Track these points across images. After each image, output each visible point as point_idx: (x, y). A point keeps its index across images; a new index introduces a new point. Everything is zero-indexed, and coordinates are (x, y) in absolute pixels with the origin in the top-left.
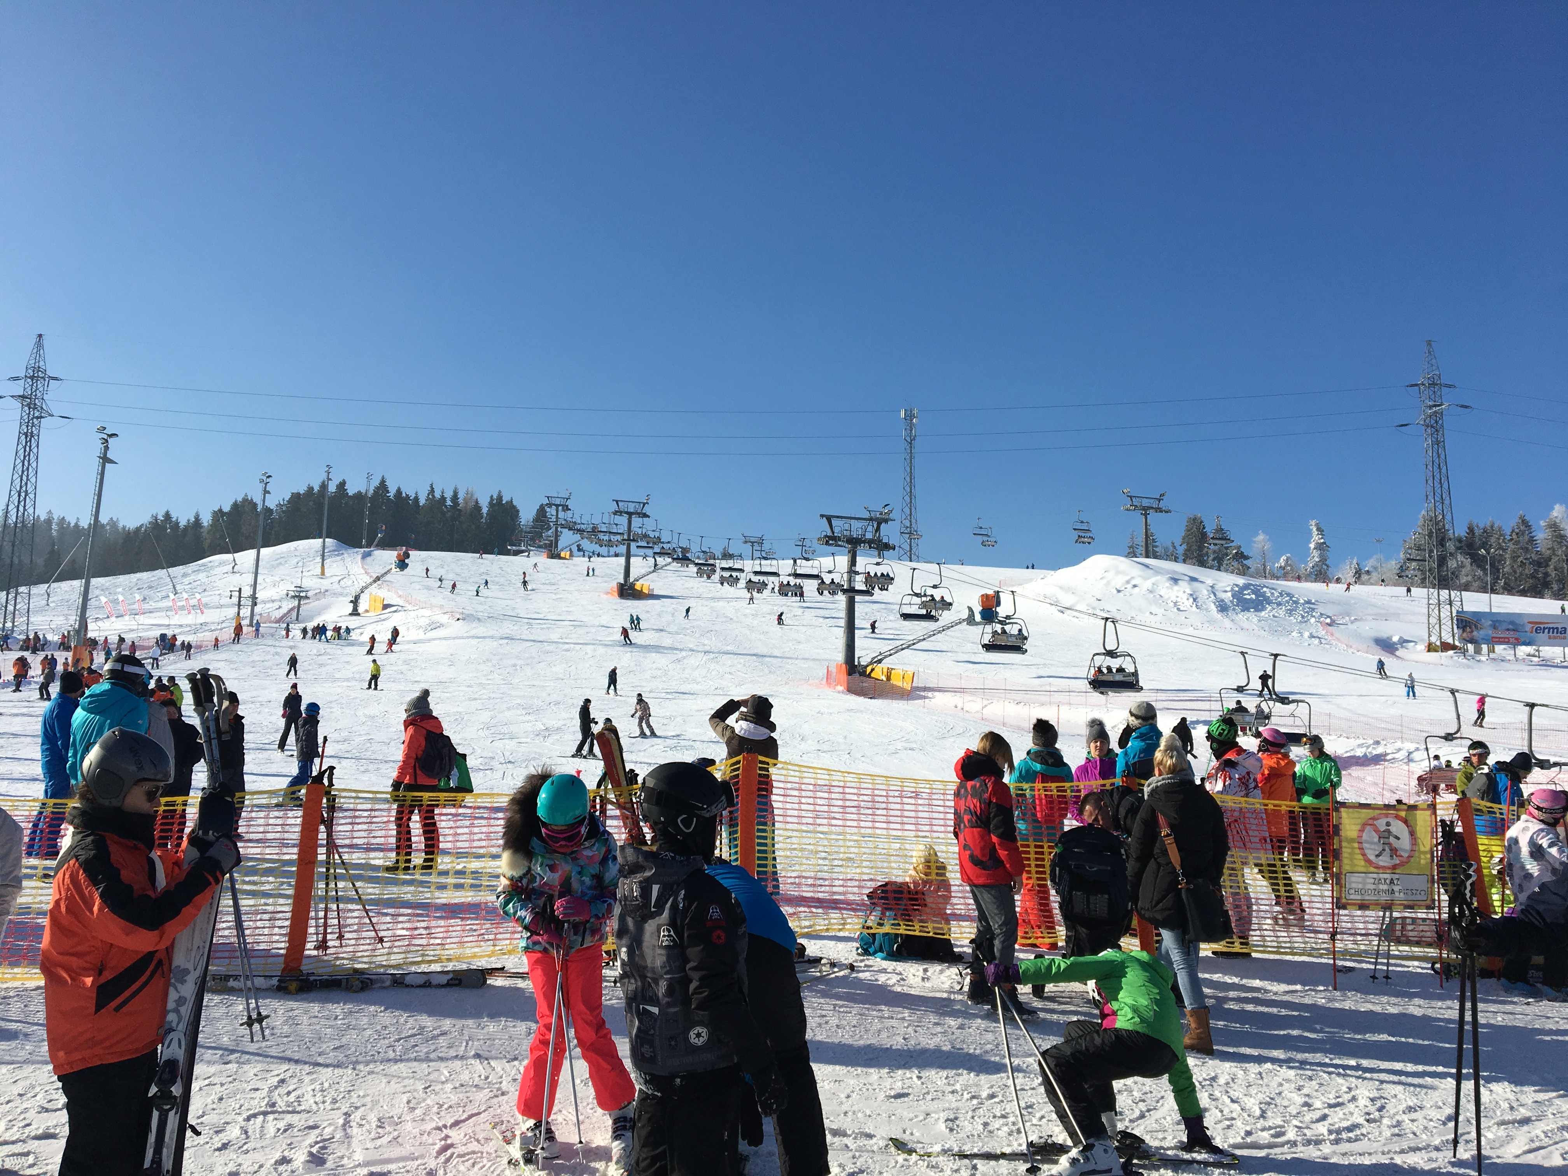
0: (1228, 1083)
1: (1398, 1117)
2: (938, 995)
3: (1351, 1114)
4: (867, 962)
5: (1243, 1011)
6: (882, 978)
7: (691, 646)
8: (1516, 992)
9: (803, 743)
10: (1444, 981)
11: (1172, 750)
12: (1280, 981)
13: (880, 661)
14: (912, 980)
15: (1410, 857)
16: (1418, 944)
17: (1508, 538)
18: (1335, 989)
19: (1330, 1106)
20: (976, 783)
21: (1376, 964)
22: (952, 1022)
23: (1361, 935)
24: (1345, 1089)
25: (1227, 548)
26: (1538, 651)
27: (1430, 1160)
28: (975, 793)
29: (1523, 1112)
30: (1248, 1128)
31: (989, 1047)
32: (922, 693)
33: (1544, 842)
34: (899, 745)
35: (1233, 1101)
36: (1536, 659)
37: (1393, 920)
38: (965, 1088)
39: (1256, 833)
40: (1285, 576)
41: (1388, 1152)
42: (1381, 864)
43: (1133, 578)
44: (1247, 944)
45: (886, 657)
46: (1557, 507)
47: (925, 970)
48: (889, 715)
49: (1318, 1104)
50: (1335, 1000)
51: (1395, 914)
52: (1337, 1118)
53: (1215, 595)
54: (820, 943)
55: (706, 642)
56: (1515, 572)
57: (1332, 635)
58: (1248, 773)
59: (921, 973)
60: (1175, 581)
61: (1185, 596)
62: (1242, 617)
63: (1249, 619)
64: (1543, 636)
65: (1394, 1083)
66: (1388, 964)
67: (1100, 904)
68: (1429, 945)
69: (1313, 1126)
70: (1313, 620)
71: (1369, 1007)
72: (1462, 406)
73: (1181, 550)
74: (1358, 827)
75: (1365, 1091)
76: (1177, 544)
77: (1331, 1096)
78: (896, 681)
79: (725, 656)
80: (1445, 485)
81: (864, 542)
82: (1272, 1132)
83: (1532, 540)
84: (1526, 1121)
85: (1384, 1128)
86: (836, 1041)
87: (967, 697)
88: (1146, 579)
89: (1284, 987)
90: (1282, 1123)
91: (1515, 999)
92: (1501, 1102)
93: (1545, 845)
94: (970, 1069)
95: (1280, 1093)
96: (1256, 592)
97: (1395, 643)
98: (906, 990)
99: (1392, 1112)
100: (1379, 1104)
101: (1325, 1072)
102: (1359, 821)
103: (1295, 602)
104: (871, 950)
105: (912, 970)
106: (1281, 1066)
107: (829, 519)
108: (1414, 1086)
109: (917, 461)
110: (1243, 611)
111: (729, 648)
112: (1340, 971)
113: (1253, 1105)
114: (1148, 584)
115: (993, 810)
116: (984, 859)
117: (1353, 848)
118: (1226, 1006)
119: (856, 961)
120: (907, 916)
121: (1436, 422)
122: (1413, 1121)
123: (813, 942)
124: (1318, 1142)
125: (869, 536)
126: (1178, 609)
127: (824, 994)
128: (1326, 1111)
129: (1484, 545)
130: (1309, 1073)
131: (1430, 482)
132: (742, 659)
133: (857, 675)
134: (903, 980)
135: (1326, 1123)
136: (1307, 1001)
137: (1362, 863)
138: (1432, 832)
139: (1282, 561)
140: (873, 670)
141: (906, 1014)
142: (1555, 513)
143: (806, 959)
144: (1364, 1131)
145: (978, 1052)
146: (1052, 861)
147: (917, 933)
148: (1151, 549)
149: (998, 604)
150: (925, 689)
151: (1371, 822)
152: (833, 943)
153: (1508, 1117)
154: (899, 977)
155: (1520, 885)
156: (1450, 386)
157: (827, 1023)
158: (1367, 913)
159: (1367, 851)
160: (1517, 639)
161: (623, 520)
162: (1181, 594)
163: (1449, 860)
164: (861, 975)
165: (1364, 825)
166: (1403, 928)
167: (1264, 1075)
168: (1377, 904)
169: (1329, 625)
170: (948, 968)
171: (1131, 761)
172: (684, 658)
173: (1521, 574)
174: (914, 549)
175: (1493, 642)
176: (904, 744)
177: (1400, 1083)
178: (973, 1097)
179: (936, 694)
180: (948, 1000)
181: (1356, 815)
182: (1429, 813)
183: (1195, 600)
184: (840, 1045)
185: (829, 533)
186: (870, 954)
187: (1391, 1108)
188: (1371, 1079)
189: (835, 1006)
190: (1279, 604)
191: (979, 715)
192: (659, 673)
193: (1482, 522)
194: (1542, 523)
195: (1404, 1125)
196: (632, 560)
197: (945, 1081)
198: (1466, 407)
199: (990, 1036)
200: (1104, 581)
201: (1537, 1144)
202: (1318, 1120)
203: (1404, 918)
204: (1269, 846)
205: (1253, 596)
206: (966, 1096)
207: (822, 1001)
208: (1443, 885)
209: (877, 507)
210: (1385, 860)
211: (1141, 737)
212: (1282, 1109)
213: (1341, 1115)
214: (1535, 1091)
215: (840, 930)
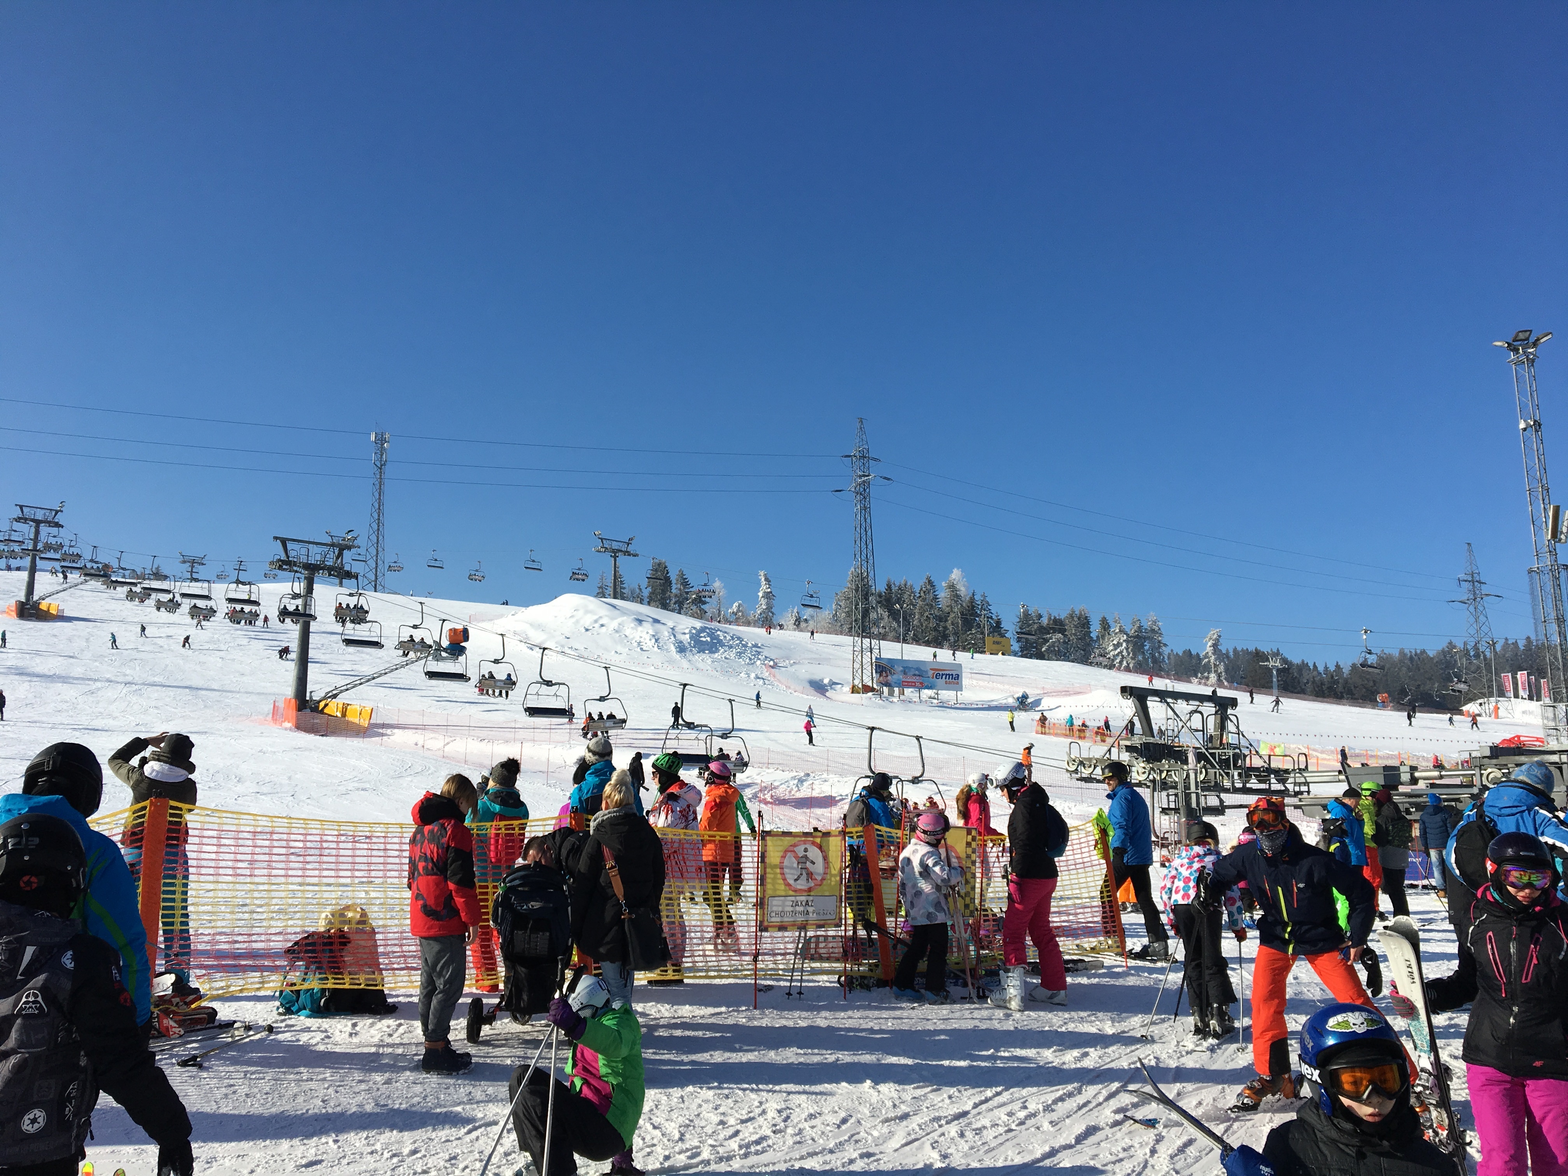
0: (652, 1110)
1: (800, 1126)
2: (366, 1050)
3: (760, 1127)
4: (289, 1022)
5: (672, 1037)
6: (304, 1038)
7: (108, 676)
8: (905, 998)
9: (239, 785)
10: (847, 992)
11: (621, 785)
12: (707, 1005)
13: (335, 696)
14: (338, 1037)
15: (823, 879)
16: (828, 959)
17: (918, 595)
18: (755, 1008)
19: (743, 1122)
20: (434, 827)
21: (791, 981)
22: (378, 1078)
23: (781, 954)
24: (756, 1104)
25: (687, 593)
26: (937, 694)
27: (825, 1163)
28: (433, 838)
29: (904, 1108)
30: (667, 1153)
31: (416, 1100)
32: (380, 730)
33: (930, 862)
34: (351, 786)
35: (655, 1127)
36: (935, 701)
37: (808, 941)
38: (386, 1147)
39: (693, 863)
40: (737, 622)
41: (791, 1159)
42: (799, 887)
43: (601, 617)
44: (678, 971)
45: (341, 692)
46: (955, 571)
47: (354, 1025)
48: (341, 754)
49: (732, 1121)
50: (754, 1019)
51: (810, 934)
52: (748, 1133)
53: (675, 636)
54: (235, 1005)
55: (128, 672)
56: (922, 625)
57: (774, 676)
58: (688, 806)
59: (349, 1029)
60: (640, 621)
61: (648, 637)
62: (698, 658)
63: (704, 660)
64: (941, 682)
65: (799, 1093)
66: (801, 981)
67: (541, 942)
68: (837, 960)
69: (726, 1143)
70: (758, 662)
71: (784, 1022)
72: (885, 478)
73: (646, 593)
74: (781, 854)
75: (773, 1103)
76: (643, 587)
77: (744, 1112)
78: (352, 718)
79: (151, 689)
80: (870, 547)
81: (323, 569)
82: (689, 1154)
83: (935, 598)
84: (905, 1116)
85: (788, 1137)
86: (244, 1112)
87: (429, 734)
88: (613, 619)
89: (711, 1010)
90: (698, 1144)
91: (904, 1005)
92: (886, 1102)
93: (930, 865)
94: (392, 1127)
95: (698, 1115)
96: (712, 635)
97: (826, 685)
98: (330, 1048)
99: (795, 1121)
100: (784, 1115)
101: (740, 1089)
102: (781, 848)
103: (744, 646)
104: (294, 1009)
105: (339, 1026)
106: (701, 1088)
107: (284, 542)
108: (816, 1094)
109: (386, 488)
110: (699, 652)
111: (156, 679)
112: (760, 990)
113: (673, 1130)
114: (614, 624)
115: (451, 855)
116: (438, 909)
117: (775, 874)
118: (657, 1034)
119: (276, 1022)
120: (336, 967)
121: (865, 490)
122: (813, 1127)
123: (227, 1004)
124: (729, 1158)
125: (330, 563)
126: (641, 649)
127: (235, 1062)
128: (739, 1127)
129: (899, 601)
130: (726, 1092)
131: (858, 542)
132: (172, 692)
133: (308, 710)
134: (328, 1037)
135: (737, 1139)
136: (730, 1021)
137: (783, 887)
138: (842, 856)
139: (735, 607)
140: (326, 705)
141: (328, 1074)
142: (953, 576)
143: (216, 1024)
144: (770, 1142)
145: (404, 1106)
146: (496, 900)
147: (347, 986)
148: (618, 590)
149: (466, 639)
150: (384, 726)
151: (791, 849)
152: (252, 1003)
153: (891, 1115)
154: (323, 1035)
155: (912, 902)
156: (875, 460)
157: (234, 1092)
158: (786, 934)
159: (787, 876)
160: (921, 683)
161: (27, 530)
162: (644, 635)
163: (855, 881)
164: (280, 1037)
165: (786, 851)
166: (817, 947)
167: (685, 1098)
168: (793, 925)
169: (772, 667)
170: (380, 1020)
171: (585, 797)
172: (99, 689)
173: (927, 627)
174: (380, 580)
175: (903, 685)
176: (356, 785)
177: (804, 1092)
178: (394, 1155)
179: (396, 731)
180: (377, 1055)
181: (779, 843)
182: (839, 838)
183: (656, 640)
184: (248, 1117)
185: (284, 557)
186: (292, 1013)
187: (795, 1118)
188: (780, 1091)
189: (246, 1073)
190: (731, 647)
191: (441, 753)
192: (65, 706)
193: (898, 580)
194: (944, 584)
195: (805, 1133)
196: (38, 575)
197: (364, 1142)
198: (888, 479)
199: (418, 1089)
200: (574, 620)
201: (913, 1137)
202: (731, 1137)
203: (818, 937)
204: (704, 875)
205: (709, 639)
206: (387, 1155)
207: (231, 1069)
208: (850, 904)
209: (340, 533)
210: (802, 884)
211: (596, 773)
212: (698, 1130)
213: (751, 1130)
214: (914, 1088)
215: (258, 989)
